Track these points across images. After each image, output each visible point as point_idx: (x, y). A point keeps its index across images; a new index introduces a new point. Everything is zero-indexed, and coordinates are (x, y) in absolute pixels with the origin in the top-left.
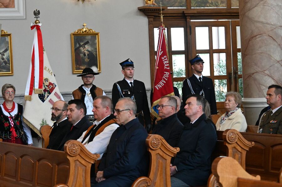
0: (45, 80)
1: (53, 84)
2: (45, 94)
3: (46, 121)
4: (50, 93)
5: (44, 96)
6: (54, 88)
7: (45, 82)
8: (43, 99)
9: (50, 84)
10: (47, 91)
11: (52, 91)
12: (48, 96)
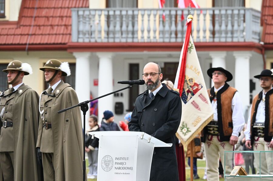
0: (189, 80)
1: (199, 85)
2: (188, 95)
3: (186, 124)
4: (193, 95)
5: (187, 97)
6: (200, 89)
7: (190, 82)
8: (186, 100)
9: (196, 84)
10: (191, 92)
11: (196, 93)
12: (191, 97)
